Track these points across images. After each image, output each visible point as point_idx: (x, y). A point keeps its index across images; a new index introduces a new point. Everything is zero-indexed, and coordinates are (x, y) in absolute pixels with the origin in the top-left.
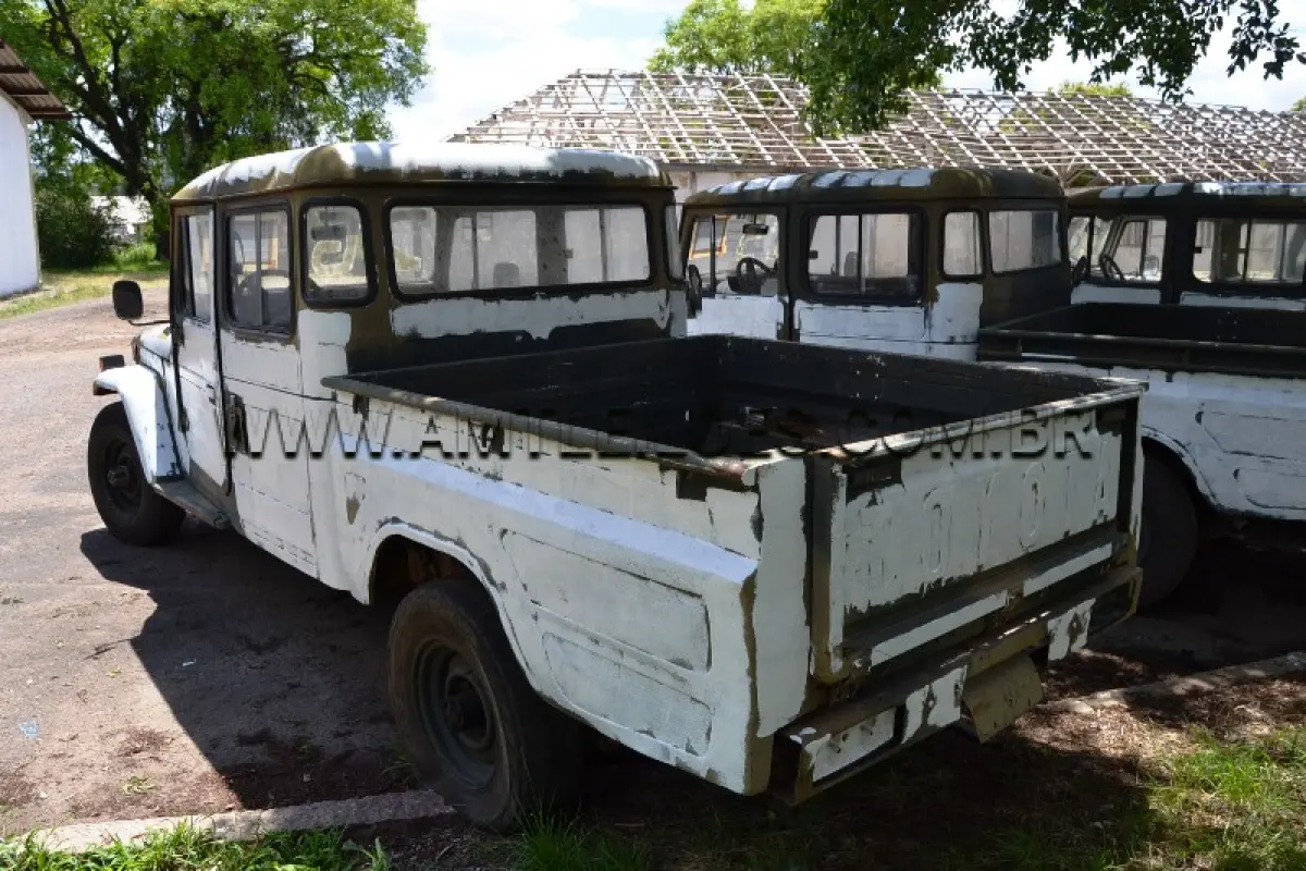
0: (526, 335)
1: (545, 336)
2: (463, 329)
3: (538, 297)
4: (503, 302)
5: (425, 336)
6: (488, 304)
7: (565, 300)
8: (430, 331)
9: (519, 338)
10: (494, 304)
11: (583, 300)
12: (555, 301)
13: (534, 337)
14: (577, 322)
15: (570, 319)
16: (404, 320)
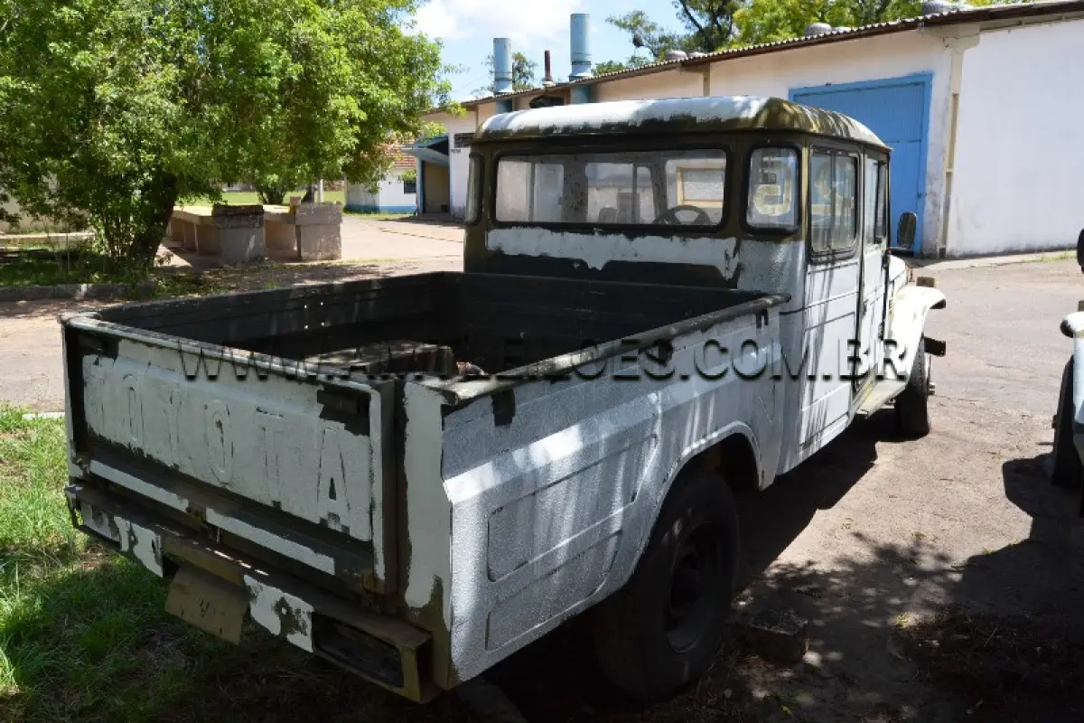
0: (583, 264)
1: (600, 267)
2: (533, 251)
3: (596, 234)
4: (567, 234)
5: (506, 253)
6: (554, 234)
7: (622, 238)
8: (510, 249)
9: (576, 265)
10: (559, 234)
11: (638, 240)
12: (612, 238)
13: (590, 266)
14: (630, 258)
15: (623, 255)
16: (496, 239)
